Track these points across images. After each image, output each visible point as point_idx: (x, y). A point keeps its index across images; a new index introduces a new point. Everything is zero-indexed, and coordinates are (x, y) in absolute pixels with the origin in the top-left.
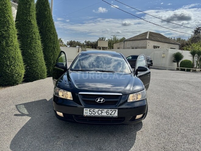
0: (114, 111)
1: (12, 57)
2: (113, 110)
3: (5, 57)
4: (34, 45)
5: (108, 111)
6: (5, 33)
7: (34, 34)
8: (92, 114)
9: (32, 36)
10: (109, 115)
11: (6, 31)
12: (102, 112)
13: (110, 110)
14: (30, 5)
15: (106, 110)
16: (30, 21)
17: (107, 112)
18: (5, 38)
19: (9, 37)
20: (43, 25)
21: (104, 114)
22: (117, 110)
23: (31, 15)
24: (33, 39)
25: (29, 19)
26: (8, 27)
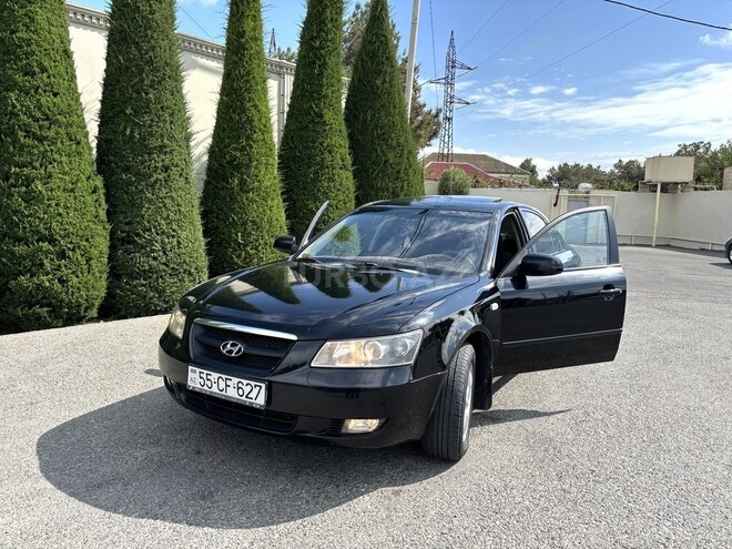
0: (256, 386)
1: (254, 222)
2: (253, 383)
3: (233, 219)
4: (326, 184)
5: (240, 385)
6: (238, 155)
7: (330, 152)
8: (205, 387)
9: (323, 159)
10: (244, 398)
11: (243, 149)
12: (227, 386)
13: (245, 382)
14: (324, 65)
15: (236, 380)
16: (321, 116)
17: (239, 388)
18: (238, 168)
19: (248, 166)
20: (365, 122)
21: (232, 393)
22: (263, 386)
23: (326, 97)
24: (323, 167)
25: (317, 110)
26: (248, 138)
